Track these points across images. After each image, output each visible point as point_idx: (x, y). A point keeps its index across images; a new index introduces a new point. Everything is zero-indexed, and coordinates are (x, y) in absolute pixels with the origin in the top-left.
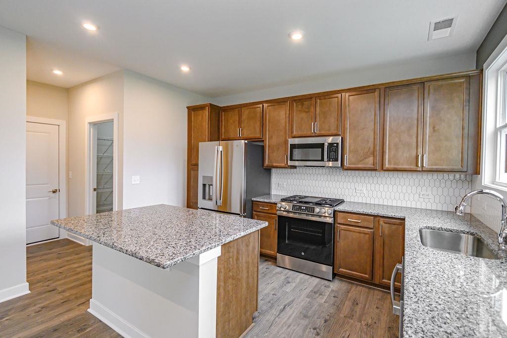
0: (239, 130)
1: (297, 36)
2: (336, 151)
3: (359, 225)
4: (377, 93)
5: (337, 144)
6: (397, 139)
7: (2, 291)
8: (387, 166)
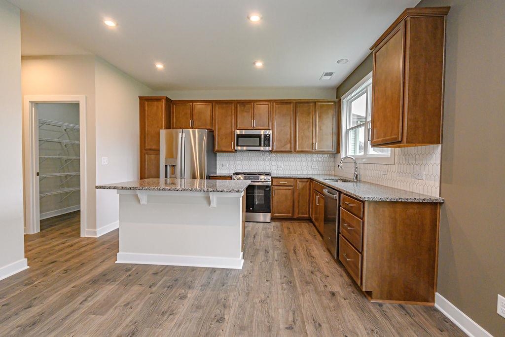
0: (192, 122)
1: (259, 64)
2: (269, 140)
3: (286, 185)
4: (291, 105)
5: (270, 135)
6: (302, 134)
7: (2, 268)
8: (297, 149)
